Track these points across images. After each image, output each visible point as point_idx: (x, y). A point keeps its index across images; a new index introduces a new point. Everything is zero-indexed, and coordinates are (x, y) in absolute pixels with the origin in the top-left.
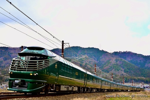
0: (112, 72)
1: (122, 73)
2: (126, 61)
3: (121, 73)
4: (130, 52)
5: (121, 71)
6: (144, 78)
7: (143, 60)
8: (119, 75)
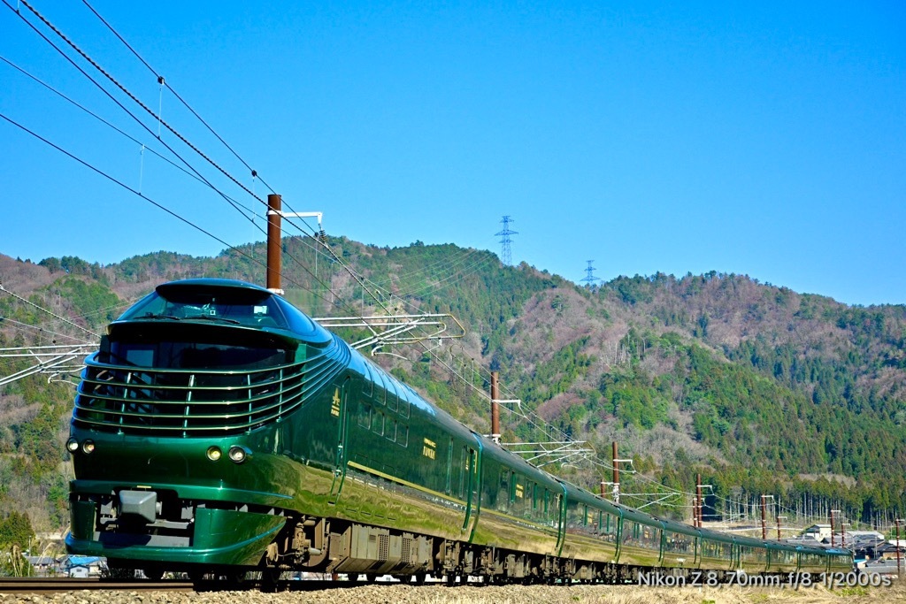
0: (600, 437)
1: (677, 446)
2: (708, 348)
3: (673, 440)
4: (740, 279)
5: (671, 431)
6: (848, 482)
7: (841, 345)
8: (657, 458)
